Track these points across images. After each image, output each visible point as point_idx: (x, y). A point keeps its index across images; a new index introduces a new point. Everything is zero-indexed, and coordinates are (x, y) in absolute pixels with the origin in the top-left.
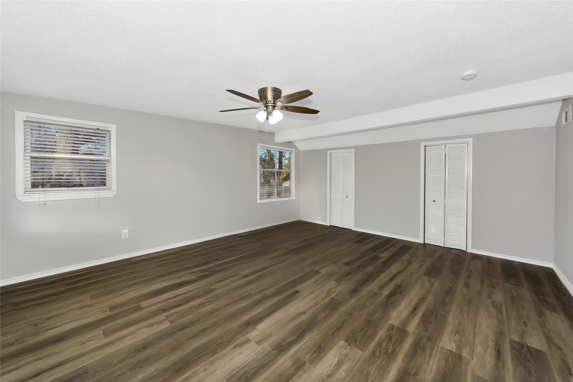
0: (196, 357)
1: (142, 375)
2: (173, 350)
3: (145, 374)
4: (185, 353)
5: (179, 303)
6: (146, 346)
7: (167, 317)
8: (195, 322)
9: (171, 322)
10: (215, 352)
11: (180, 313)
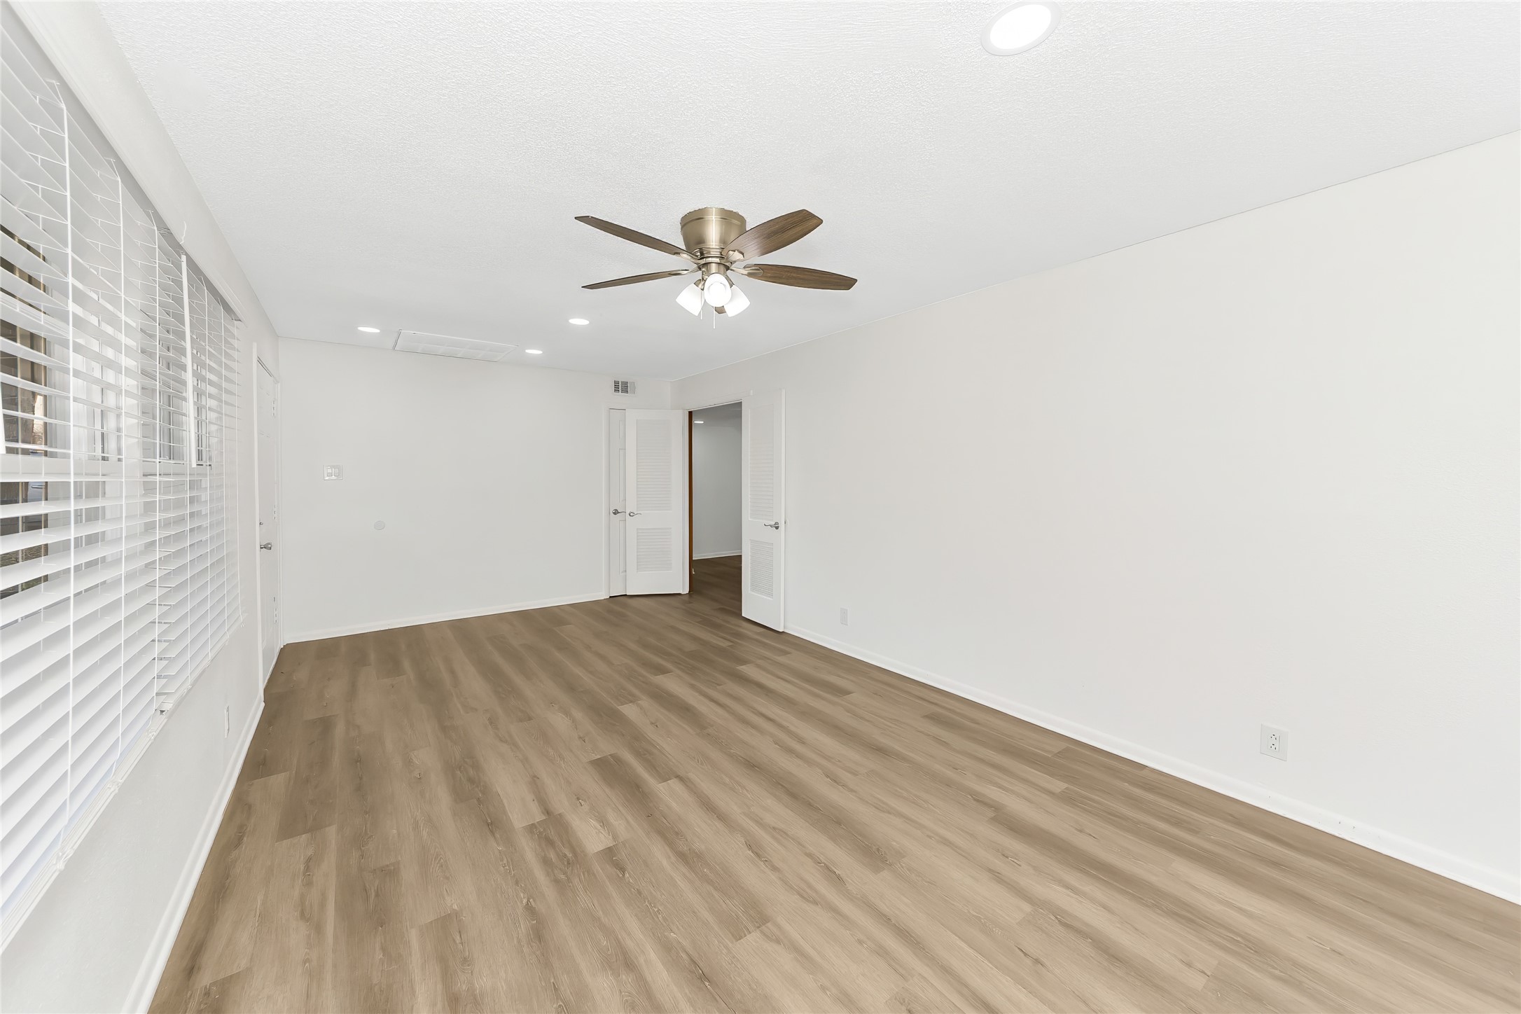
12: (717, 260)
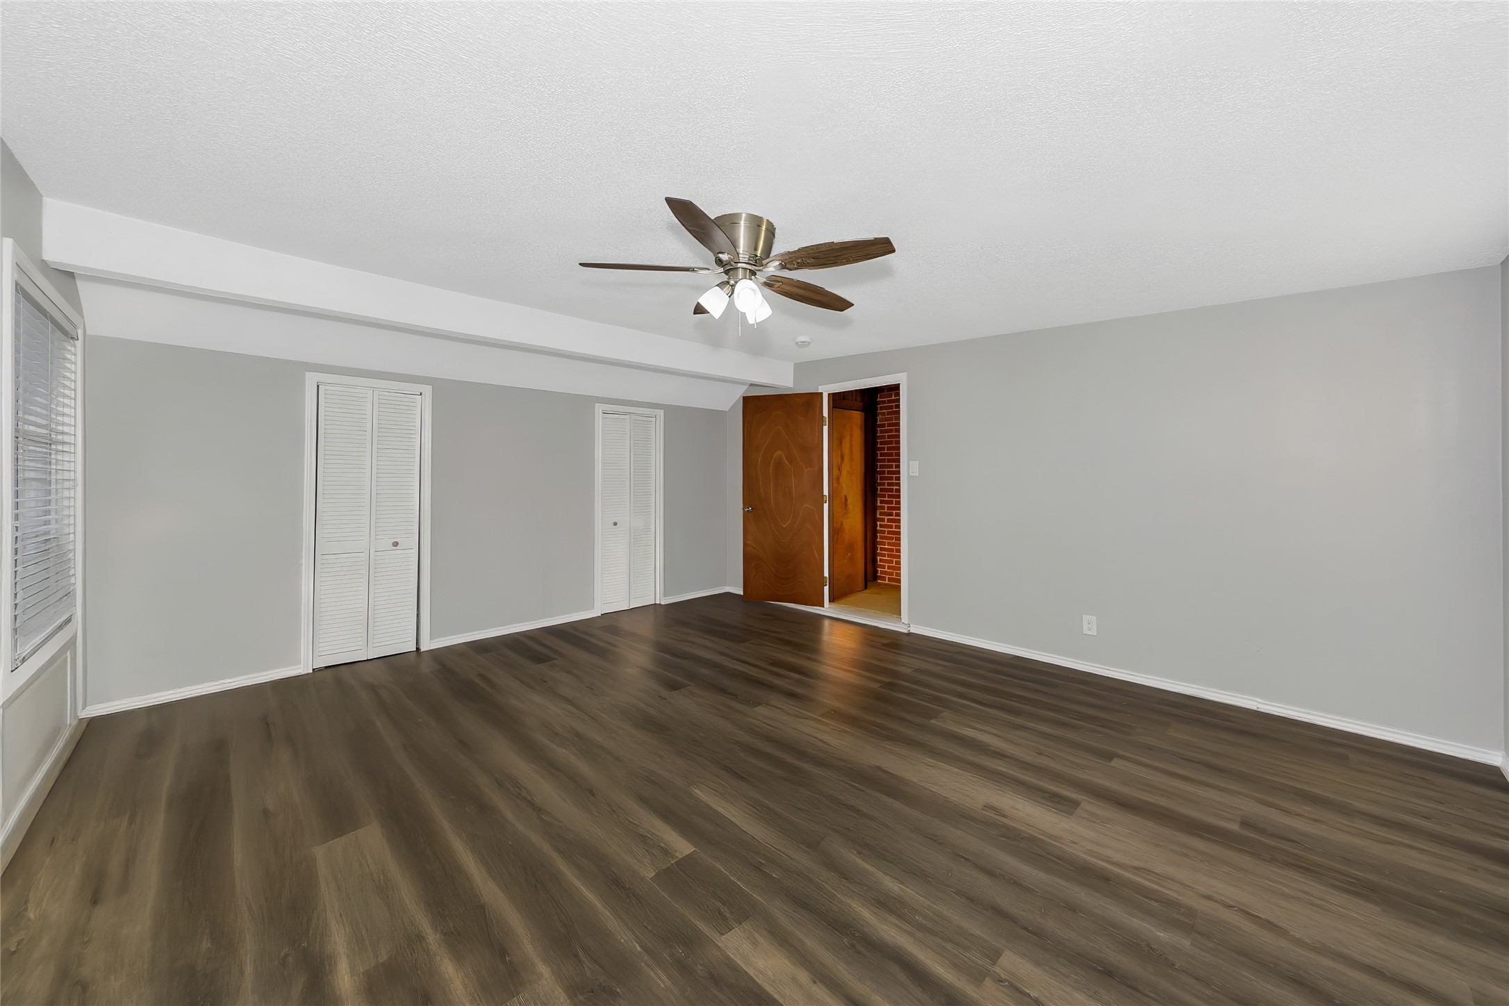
0: (1060, 862)
1: (1159, 934)
2: (1072, 908)
3: (1152, 929)
4: (1064, 883)
5: (901, 976)
6: (1099, 971)
7: (978, 976)
8: (968, 898)
9: (995, 956)
10: (1032, 840)
11: (949, 946)
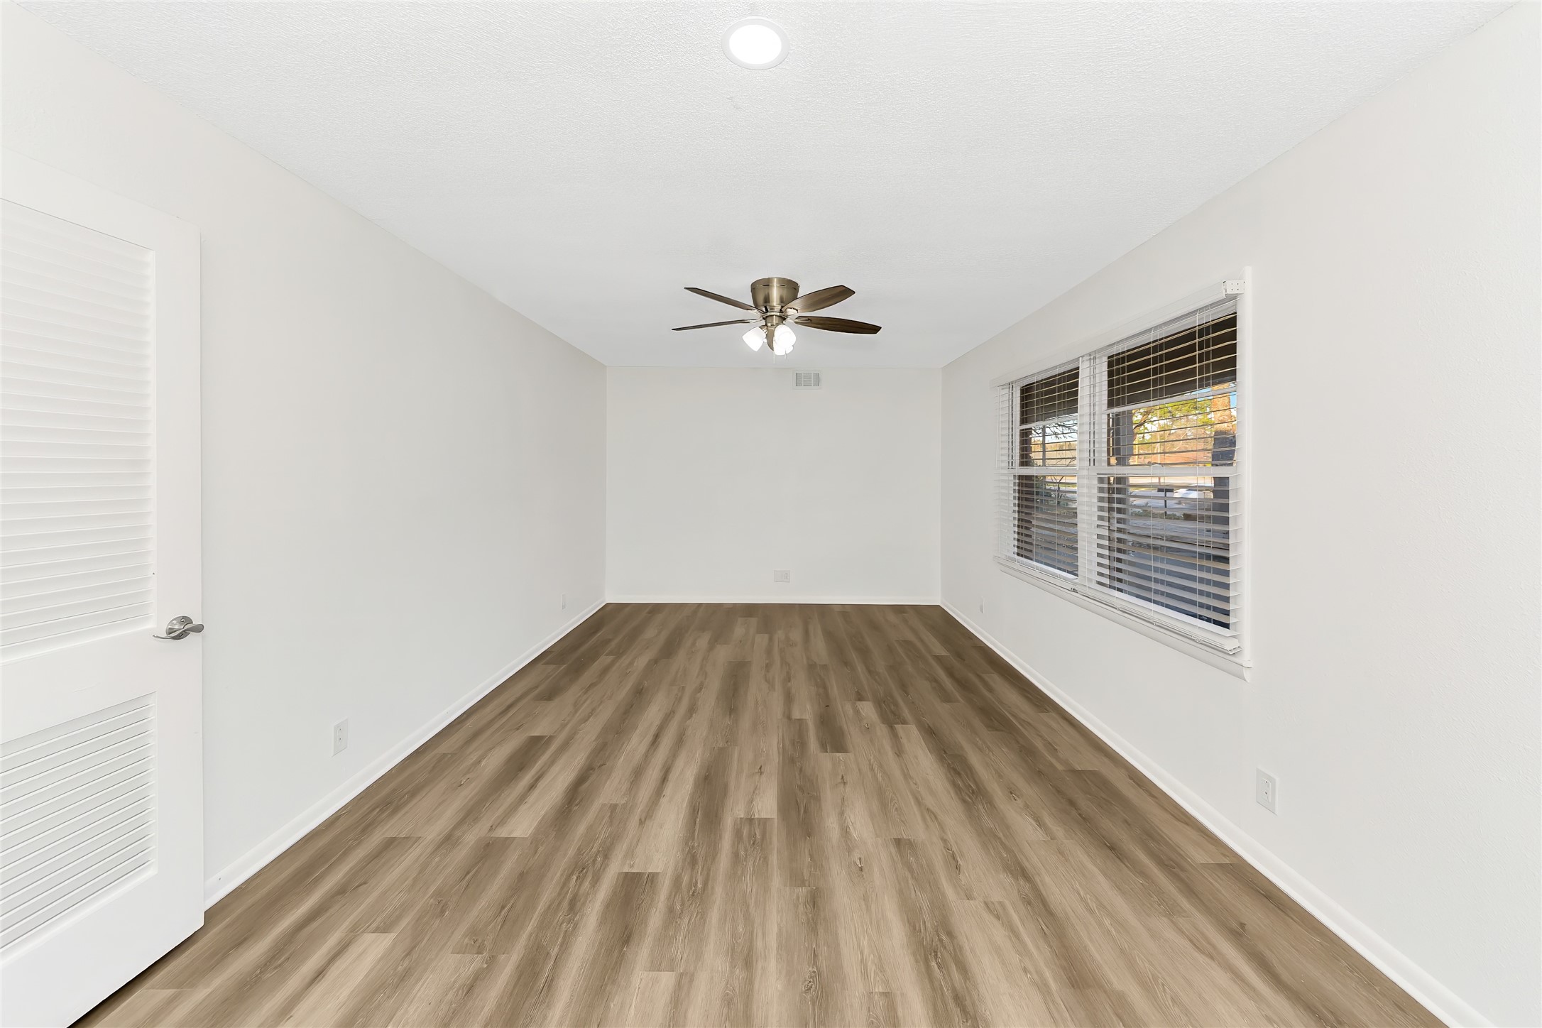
12: (778, 314)
